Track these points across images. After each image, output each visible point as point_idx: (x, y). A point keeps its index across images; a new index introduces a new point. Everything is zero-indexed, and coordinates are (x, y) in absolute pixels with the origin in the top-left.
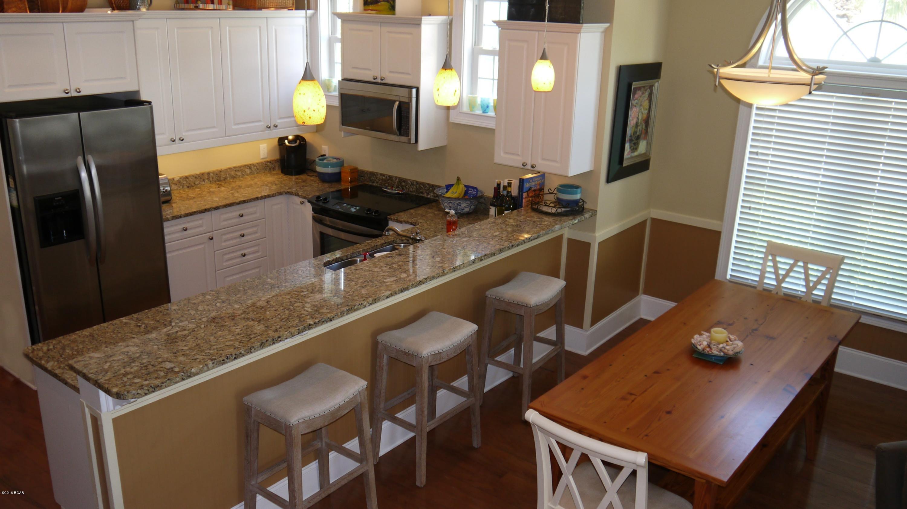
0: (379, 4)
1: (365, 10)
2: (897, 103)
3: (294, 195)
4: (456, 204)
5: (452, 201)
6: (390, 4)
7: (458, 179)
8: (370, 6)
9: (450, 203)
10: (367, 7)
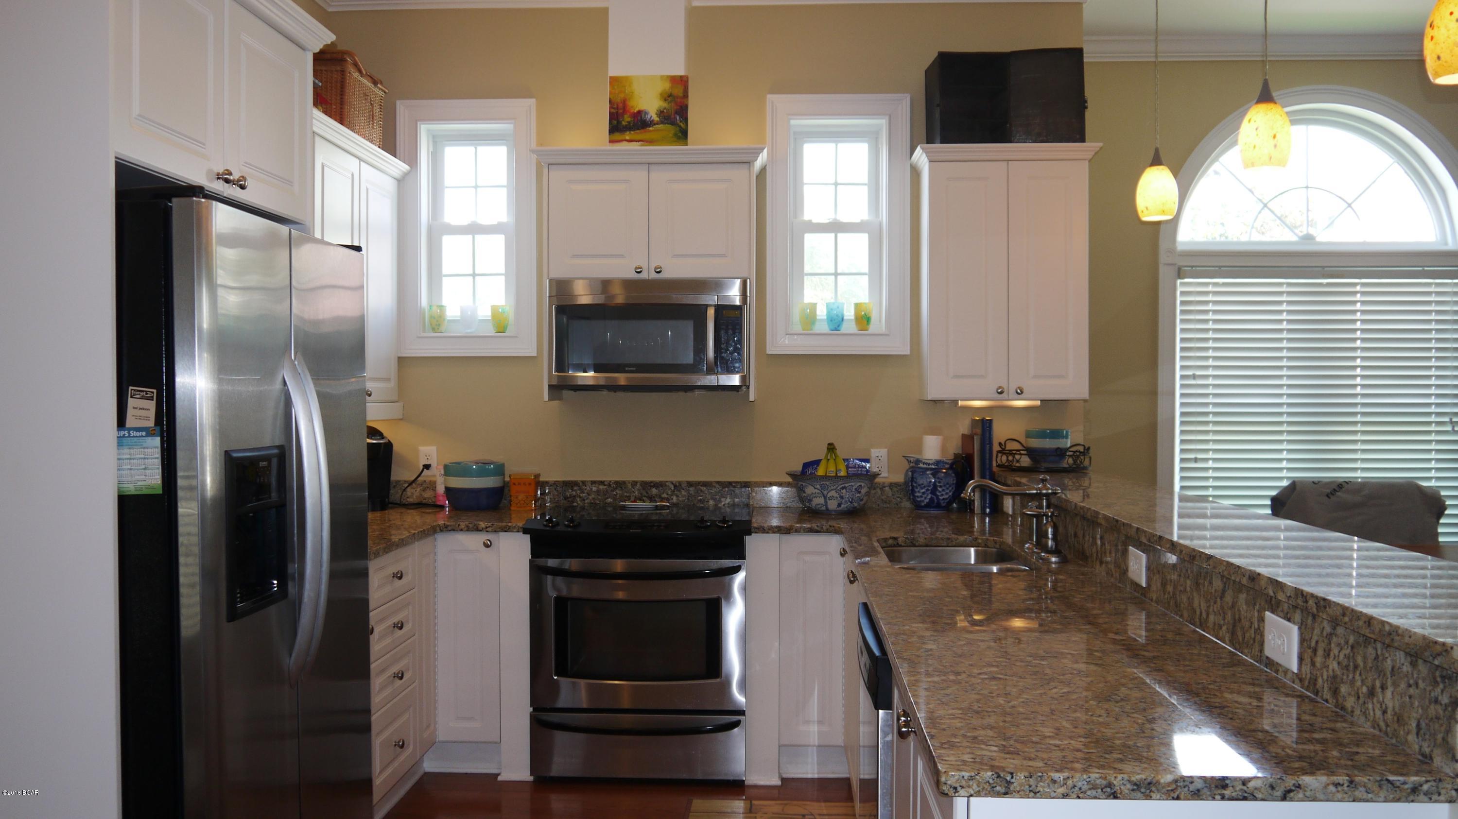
0: (651, 128)
1: (610, 142)
2: (1363, 285)
3: (462, 530)
4: (854, 490)
5: (846, 485)
6: (678, 129)
7: (831, 448)
8: (628, 133)
9: (843, 488)
10: (617, 136)
